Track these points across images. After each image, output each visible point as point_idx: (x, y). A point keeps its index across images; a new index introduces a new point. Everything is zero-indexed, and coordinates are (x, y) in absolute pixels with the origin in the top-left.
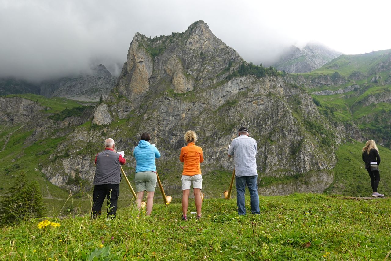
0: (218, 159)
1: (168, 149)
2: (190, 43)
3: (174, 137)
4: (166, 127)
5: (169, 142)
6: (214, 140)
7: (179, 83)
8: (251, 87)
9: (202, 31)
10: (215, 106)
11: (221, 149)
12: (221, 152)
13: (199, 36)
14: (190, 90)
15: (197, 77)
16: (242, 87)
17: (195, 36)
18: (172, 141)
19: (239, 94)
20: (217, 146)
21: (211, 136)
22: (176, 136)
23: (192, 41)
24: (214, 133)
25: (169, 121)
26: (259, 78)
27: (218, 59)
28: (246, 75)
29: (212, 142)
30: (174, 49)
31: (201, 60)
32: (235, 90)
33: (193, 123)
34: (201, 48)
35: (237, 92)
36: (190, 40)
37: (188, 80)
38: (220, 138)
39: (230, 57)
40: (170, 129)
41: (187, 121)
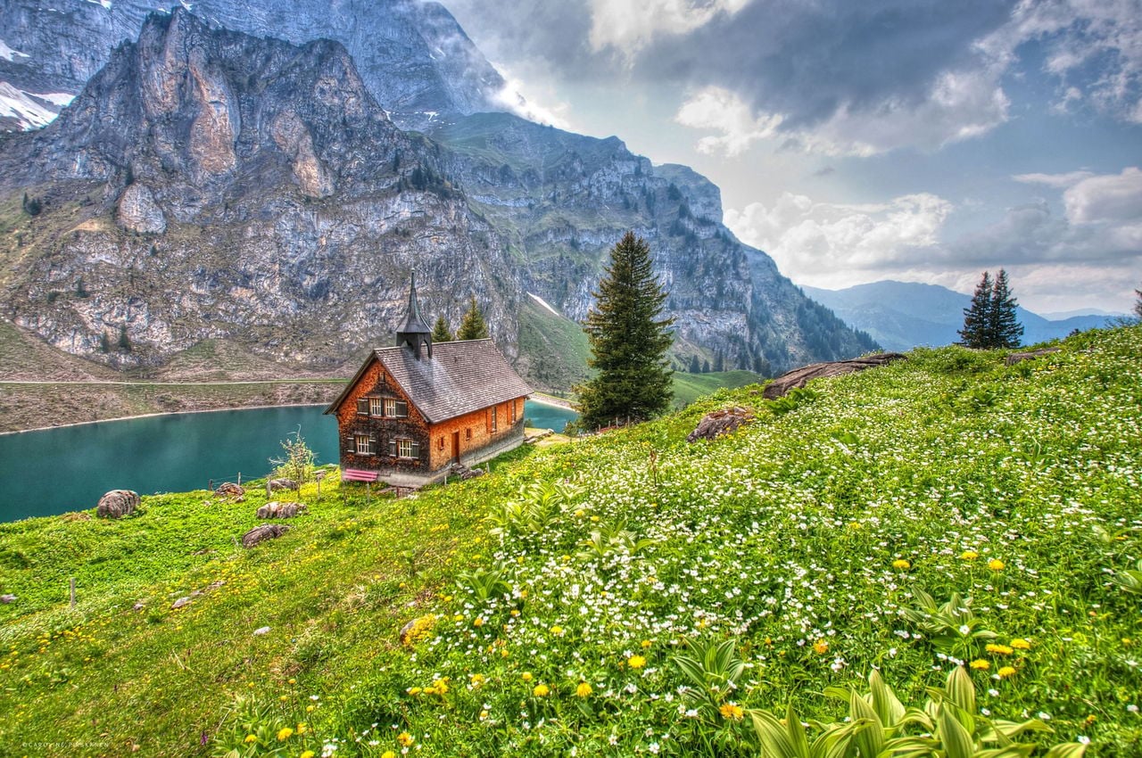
0: (385, 320)
1: (301, 296)
2: (322, 91)
3: (308, 277)
4: (293, 257)
5: (301, 286)
6: (379, 291)
7: (309, 177)
8: (430, 213)
9: (345, 73)
10: (375, 231)
11: (389, 305)
12: (389, 310)
13: (339, 81)
14: (330, 194)
15: (340, 170)
16: (417, 209)
17: (332, 78)
18: (305, 283)
19: (412, 219)
20: (384, 300)
21: (373, 285)
22: (312, 275)
23: (326, 87)
24: (378, 281)
25: (299, 247)
26: (443, 200)
27: (375, 143)
28: (424, 190)
29: (375, 293)
30: (290, 94)
31: (345, 136)
32: (406, 213)
33: (341, 257)
34: (342, 109)
35: (409, 215)
36: (320, 84)
37: (325, 173)
38: (388, 290)
39: (395, 145)
40: (302, 262)
41: (328, 252)
